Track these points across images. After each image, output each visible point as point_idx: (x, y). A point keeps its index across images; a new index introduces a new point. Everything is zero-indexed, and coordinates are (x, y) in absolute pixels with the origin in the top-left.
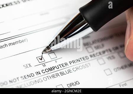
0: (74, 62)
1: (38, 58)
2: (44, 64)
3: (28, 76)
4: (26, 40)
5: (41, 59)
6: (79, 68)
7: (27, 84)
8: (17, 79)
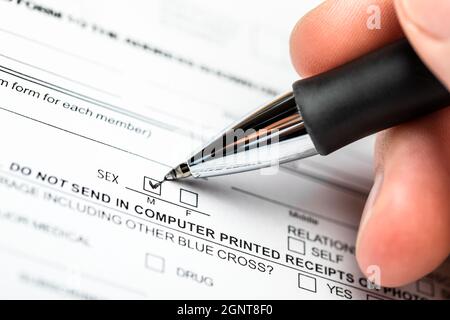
0: (233, 240)
1: (147, 181)
2: (151, 199)
3: (93, 192)
4: (147, 134)
5: (154, 187)
6: (236, 260)
7: (78, 205)
8: (60, 182)
